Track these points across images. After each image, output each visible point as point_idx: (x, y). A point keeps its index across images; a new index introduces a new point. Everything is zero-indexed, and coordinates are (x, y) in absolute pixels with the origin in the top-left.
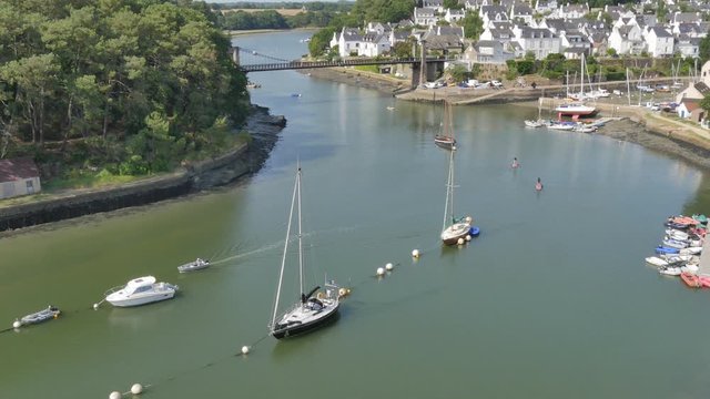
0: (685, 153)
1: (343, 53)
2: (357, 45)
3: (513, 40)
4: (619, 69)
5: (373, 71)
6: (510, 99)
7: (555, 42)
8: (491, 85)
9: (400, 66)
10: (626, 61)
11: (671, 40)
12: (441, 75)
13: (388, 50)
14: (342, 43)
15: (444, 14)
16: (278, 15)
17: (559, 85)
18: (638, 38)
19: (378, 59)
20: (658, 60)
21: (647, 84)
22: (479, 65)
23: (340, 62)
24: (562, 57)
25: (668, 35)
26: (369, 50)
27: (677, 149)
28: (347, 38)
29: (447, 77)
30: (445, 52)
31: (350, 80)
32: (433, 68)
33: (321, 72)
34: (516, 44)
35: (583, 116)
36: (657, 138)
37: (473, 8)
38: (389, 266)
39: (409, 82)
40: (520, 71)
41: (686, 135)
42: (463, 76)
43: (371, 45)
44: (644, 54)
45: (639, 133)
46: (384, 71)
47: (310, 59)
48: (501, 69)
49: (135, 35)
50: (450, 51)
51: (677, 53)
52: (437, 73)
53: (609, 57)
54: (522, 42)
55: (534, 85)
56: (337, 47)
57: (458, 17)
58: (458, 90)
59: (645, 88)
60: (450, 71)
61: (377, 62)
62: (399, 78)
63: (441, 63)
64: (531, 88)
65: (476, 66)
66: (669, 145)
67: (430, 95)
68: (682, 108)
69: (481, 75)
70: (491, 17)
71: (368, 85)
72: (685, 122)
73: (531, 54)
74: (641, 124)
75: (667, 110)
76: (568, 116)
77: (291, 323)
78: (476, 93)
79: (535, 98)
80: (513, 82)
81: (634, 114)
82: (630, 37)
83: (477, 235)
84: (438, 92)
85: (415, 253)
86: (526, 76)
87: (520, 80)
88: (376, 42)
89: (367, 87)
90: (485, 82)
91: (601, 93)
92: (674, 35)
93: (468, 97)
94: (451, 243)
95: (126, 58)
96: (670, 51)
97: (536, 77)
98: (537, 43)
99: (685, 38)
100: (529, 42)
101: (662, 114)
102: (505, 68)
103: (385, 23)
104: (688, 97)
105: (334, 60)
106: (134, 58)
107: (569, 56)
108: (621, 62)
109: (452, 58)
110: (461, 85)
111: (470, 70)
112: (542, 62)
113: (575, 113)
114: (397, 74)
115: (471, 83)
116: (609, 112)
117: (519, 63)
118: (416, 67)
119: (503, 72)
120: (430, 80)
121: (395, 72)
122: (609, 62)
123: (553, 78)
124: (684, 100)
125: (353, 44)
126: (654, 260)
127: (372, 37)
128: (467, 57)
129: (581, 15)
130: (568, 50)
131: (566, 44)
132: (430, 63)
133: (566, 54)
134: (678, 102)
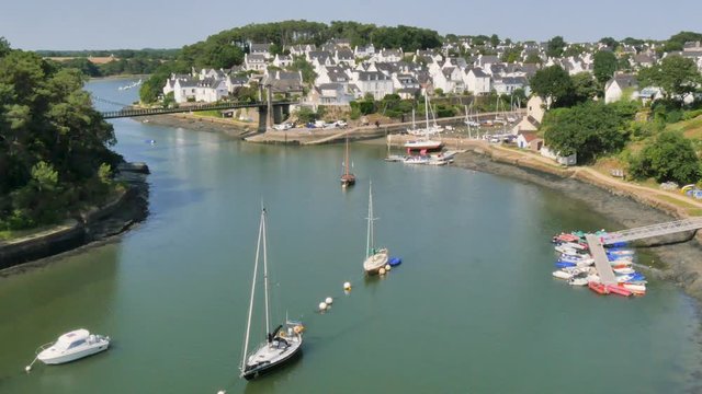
0: (535, 178)
1: (179, 99)
2: (193, 91)
3: (350, 82)
4: (448, 108)
5: (215, 115)
6: (357, 137)
7: (389, 83)
8: (337, 125)
9: (243, 110)
10: (453, 99)
11: (488, 79)
12: (286, 118)
13: (227, 95)
14: (178, 89)
15: (271, 60)
16: (90, 63)
17: (397, 123)
18: (459, 79)
19: (218, 104)
20: (478, 98)
21: (475, 119)
22: (324, 107)
23: (177, 108)
24: (398, 97)
25: (484, 75)
26: (207, 95)
27: (525, 175)
28: (183, 84)
29: (294, 119)
30: (287, 95)
31: (193, 126)
32: (280, 110)
33: (159, 119)
34: (353, 87)
35: (430, 150)
36: (505, 167)
37: (298, 54)
38: (329, 300)
39: (256, 125)
40: (363, 111)
41: (532, 162)
42: (309, 118)
43: (209, 90)
44: (466, 92)
45: (486, 163)
46: (227, 115)
47: (143, 106)
48: (345, 110)
49: (12, 83)
50: (292, 94)
51: (494, 91)
52: (282, 116)
53: (437, 96)
54: (360, 84)
55: (377, 124)
56: (172, 93)
57: (286, 62)
58: (308, 131)
59: (473, 123)
60: (296, 113)
61: (217, 108)
62: (244, 121)
63: (286, 107)
64: (375, 126)
65: (321, 108)
66: (518, 172)
67: (281, 137)
68: (521, 139)
69: (326, 116)
70: (322, 62)
71: (212, 129)
72: (526, 151)
73: (369, 95)
74: (487, 155)
75: (506, 141)
76: (415, 151)
77: (261, 363)
78: (325, 133)
79: (381, 134)
80: (357, 122)
81: (475, 146)
82: (453, 77)
83: (399, 263)
84: (289, 134)
85: (347, 285)
86: (368, 116)
87: (364, 119)
88: (215, 87)
89: (212, 131)
90: (332, 122)
91: (437, 129)
92: (489, 75)
93: (318, 137)
94: (373, 274)
95: (7, 106)
96: (487, 90)
97: (377, 116)
98: (373, 84)
99: (499, 78)
100: (366, 84)
101: (502, 145)
102: (349, 109)
103: (217, 69)
104: (523, 129)
105: (171, 107)
106: (16, 106)
107: (403, 96)
108: (448, 100)
109: (295, 101)
110: (308, 126)
111: (315, 112)
112: (381, 102)
113: (423, 148)
114: (241, 118)
115: (319, 123)
116: (454, 145)
117: (362, 104)
118: (263, 110)
119: (346, 113)
120: (277, 122)
121: (238, 115)
122: (437, 100)
123: (393, 116)
124: (520, 132)
125: (189, 90)
126: (558, 274)
127: (209, 83)
128: (311, 99)
129: (399, 59)
130: (401, 91)
131: (398, 85)
132: (276, 106)
133: (400, 94)
134: (515, 134)
